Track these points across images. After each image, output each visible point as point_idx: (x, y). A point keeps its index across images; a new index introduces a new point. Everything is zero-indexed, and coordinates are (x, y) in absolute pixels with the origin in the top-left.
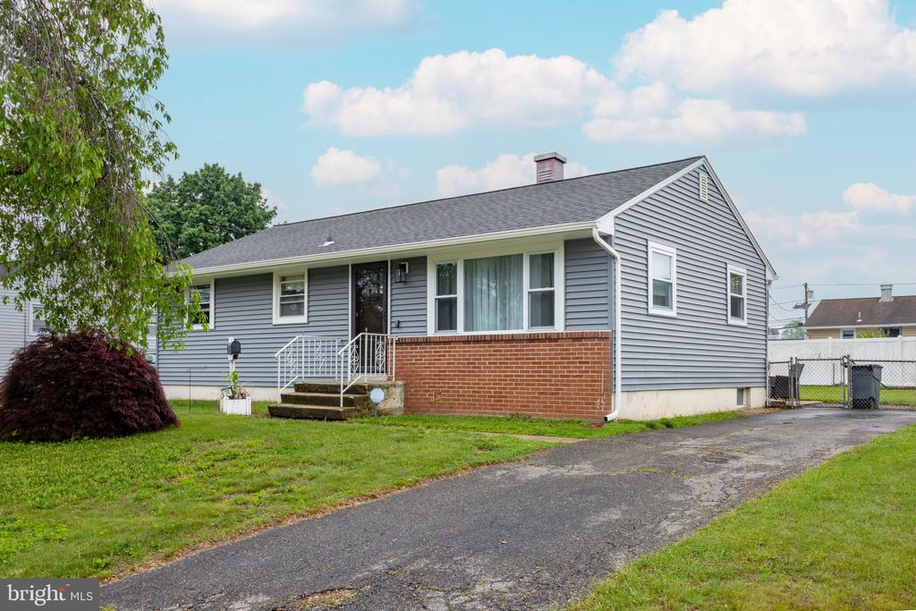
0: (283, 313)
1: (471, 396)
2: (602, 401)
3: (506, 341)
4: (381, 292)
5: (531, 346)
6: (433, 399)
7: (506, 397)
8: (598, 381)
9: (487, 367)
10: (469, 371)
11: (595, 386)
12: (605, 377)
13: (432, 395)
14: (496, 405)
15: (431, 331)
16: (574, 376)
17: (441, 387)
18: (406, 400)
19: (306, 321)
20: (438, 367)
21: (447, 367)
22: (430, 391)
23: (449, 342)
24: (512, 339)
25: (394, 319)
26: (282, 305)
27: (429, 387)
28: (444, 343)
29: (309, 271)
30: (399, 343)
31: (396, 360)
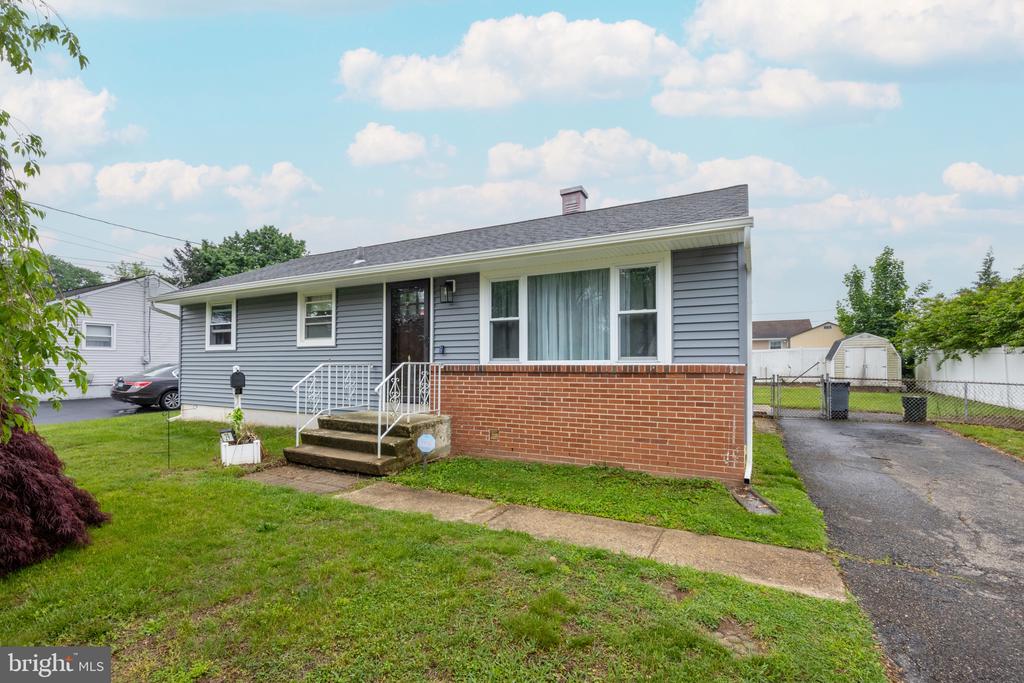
0: (308, 335)
1: (540, 438)
2: (734, 455)
3: (589, 374)
4: (422, 314)
5: (625, 381)
6: (488, 438)
7: (589, 442)
8: (727, 429)
9: (562, 405)
10: (536, 408)
11: (722, 435)
12: (737, 424)
13: (487, 433)
14: (575, 451)
15: (485, 358)
16: (688, 421)
17: (500, 425)
18: (453, 437)
19: (334, 344)
20: (494, 402)
21: (508, 402)
22: (484, 428)
23: (510, 373)
24: (598, 372)
25: (438, 344)
26: (307, 327)
27: (483, 424)
28: (503, 373)
29: (337, 290)
30: (445, 371)
31: (442, 391)
